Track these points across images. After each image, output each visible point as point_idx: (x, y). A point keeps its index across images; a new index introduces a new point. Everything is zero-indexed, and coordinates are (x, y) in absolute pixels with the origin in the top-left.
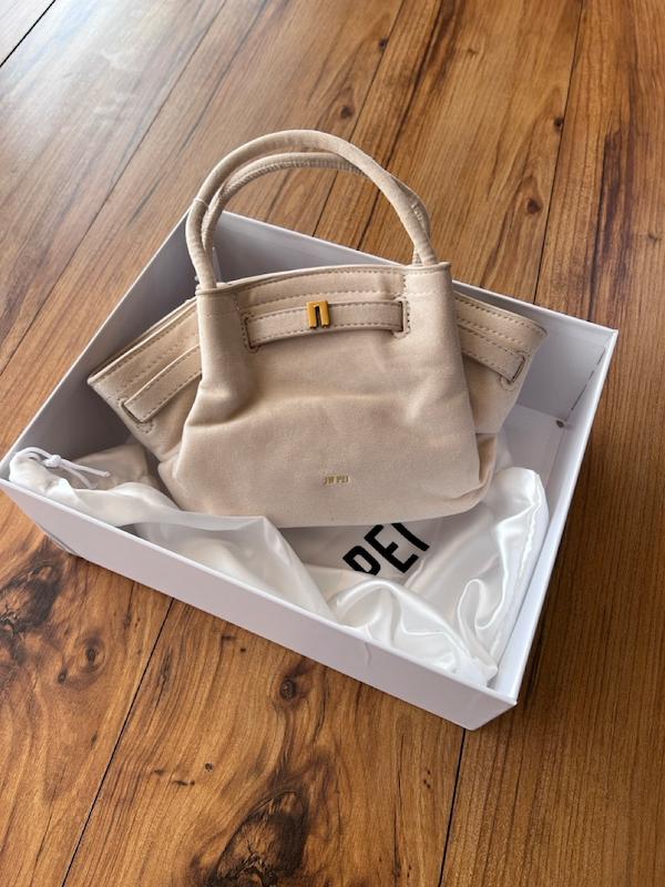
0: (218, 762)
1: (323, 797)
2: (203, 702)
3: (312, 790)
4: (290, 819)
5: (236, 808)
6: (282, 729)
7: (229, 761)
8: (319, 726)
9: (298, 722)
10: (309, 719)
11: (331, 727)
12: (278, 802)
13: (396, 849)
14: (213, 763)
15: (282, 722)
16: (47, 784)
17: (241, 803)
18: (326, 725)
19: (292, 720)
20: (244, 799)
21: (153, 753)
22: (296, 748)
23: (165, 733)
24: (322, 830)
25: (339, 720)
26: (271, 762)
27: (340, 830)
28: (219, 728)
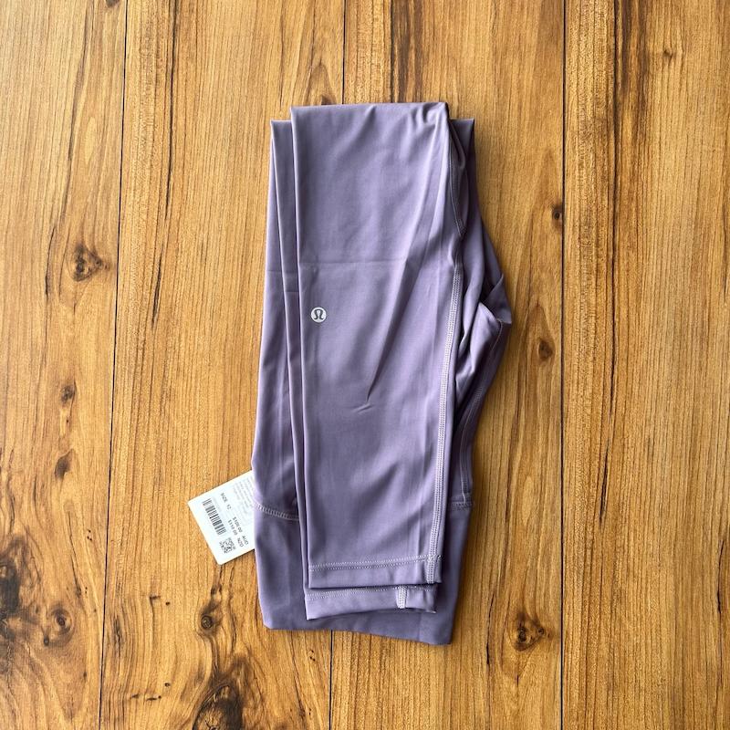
0: (173, 680)
1: (247, 684)
2: (151, 645)
3: (239, 681)
4: (229, 701)
5: (193, 704)
6: (209, 649)
7: (180, 677)
8: (234, 641)
9: (219, 641)
10: (226, 638)
11: (242, 640)
12: (218, 694)
13: (300, 701)
14: (170, 682)
15: (208, 644)
16: (64, 710)
17: (195, 701)
18: (238, 639)
19: (214, 641)
20: (197, 697)
21: (127, 686)
22: (222, 658)
23: (131, 671)
24: (251, 703)
25: (246, 634)
26: (208, 672)
27: (263, 700)
28: (167, 658)
